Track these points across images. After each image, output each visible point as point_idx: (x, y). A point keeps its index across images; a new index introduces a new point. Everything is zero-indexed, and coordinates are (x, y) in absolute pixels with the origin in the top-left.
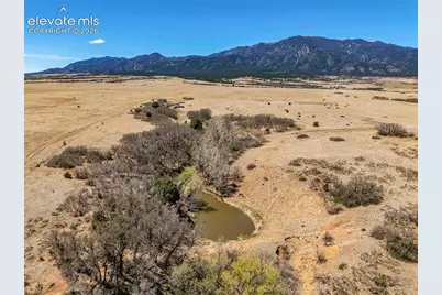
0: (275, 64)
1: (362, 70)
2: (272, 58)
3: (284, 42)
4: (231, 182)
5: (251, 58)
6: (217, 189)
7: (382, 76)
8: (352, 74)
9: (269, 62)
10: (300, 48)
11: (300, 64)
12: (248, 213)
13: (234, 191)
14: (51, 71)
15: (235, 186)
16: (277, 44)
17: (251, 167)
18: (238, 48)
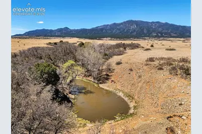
0: (121, 32)
1: (160, 35)
2: (119, 30)
3: (124, 22)
4: (105, 73)
5: (110, 30)
6: (94, 78)
7: (168, 37)
8: (155, 37)
9: (118, 31)
10: (132, 25)
11: (132, 32)
12: (121, 94)
13: (107, 79)
14: (17, 35)
15: (107, 75)
16: (122, 24)
17: (119, 63)
18: (104, 25)
